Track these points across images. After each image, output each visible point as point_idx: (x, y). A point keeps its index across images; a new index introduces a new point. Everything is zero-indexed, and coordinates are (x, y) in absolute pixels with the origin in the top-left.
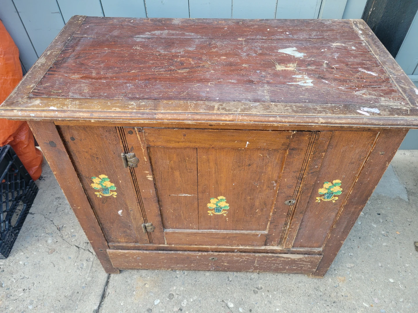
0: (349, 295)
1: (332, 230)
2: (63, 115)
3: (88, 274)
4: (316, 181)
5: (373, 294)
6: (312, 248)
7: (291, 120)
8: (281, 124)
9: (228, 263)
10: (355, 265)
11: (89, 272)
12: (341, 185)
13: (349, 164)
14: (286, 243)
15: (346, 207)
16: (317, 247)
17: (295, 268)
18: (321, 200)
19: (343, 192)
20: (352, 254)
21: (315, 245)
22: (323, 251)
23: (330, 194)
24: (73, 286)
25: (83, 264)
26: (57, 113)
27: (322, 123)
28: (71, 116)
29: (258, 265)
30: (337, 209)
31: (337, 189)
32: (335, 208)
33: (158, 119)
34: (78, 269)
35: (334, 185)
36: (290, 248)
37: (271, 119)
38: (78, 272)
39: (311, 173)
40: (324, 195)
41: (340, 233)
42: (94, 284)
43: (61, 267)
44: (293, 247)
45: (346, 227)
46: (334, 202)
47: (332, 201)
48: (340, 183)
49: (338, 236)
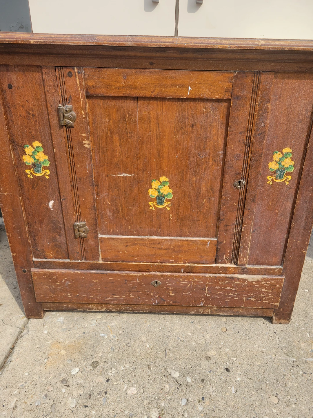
6: (271, 266)
7: (232, 41)
8: (222, 45)
9: (174, 291)
12: (292, 156)
13: (297, 122)
16: (276, 265)
17: (253, 299)
18: (272, 180)
19: (295, 168)
21: (273, 260)
22: (284, 270)
23: (281, 171)
27: (262, 44)
29: (209, 296)
31: (288, 163)
32: (289, 194)
35: (285, 156)
36: (245, 265)
39: (258, 135)
40: (275, 172)
41: (300, 236)
46: (287, 183)
47: (286, 182)
48: (291, 153)
49: (299, 242)
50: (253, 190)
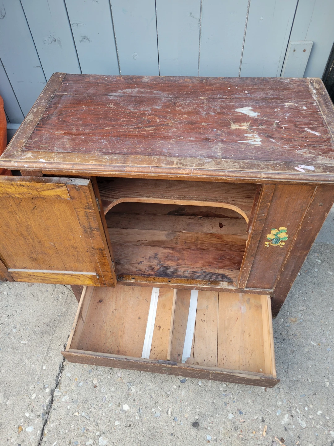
0: (299, 334)
1: (282, 273)
2: (50, 166)
3: (63, 305)
4: (264, 227)
5: (321, 334)
6: (264, 289)
7: (238, 174)
8: (229, 178)
10: (307, 308)
11: (64, 303)
13: (293, 213)
14: (240, 283)
15: (292, 251)
16: (268, 289)
18: (269, 245)
19: (288, 238)
20: (305, 298)
21: (266, 286)
22: (274, 292)
23: (277, 240)
24: (51, 314)
25: (59, 297)
26: (45, 164)
27: (264, 178)
28: (56, 167)
30: (285, 254)
32: (283, 252)
33: (127, 171)
34: (55, 300)
36: (243, 288)
37: (221, 173)
38: (55, 303)
39: (259, 220)
40: (272, 240)
41: (289, 276)
42: (69, 314)
43: (39, 298)
44: (246, 287)
45: (293, 270)
46: (281, 247)
49: (287, 279)
50: (253, 251)
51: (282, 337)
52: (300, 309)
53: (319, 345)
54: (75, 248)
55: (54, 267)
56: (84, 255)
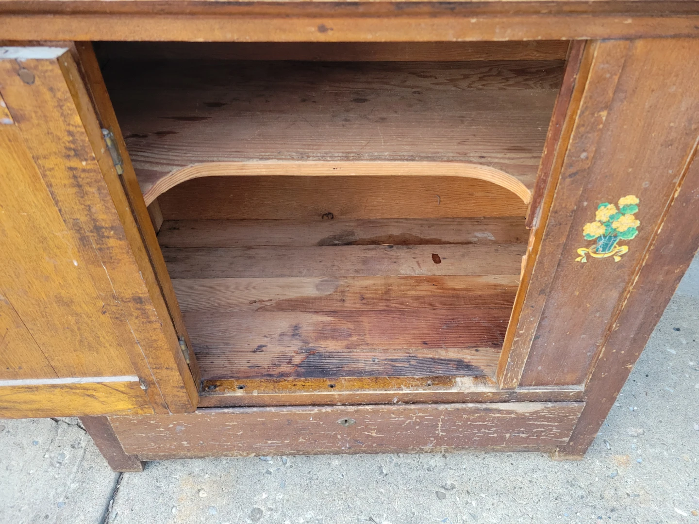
0: (642, 493)
1: (609, 336)
3: (72, 476)
4: (580, 201)
5: (692, 487)
6: (562, 387)
9: (379, 431)
10: (645, 430)
11: (74, 470)
12: (637, 210)
13: (662, 145)
14: (506, 375)
15: (646, 271)
16: (573, 384)
17: (523, 436)
18: (588, 256)
19: (639, 232)
20: (636, 408)
21: (569, 378)
22: (586, 391)
23: (611, 237)
24: (38, 502)
25: (63, 455)
29: (444, 434)
30: (624, 281)
31: (627, 224)
32: (619, 277)
34: (52, 464)
35: (621, 212)
36: (514, 388)
38: (52, 472)
39: (570, 176)
40: (594, 242)
41: (628, 343)
42: (85, 496)
43: (13, 463)
44: (521, 385)
45: (642, 325)
46: (617, 259)
47: (615, 257)
48: (636, 205)
49: (623, 352)
50: (545, 276)
51: (605, 503)
52: (630, 433)
53: (693, 514)
54: (66, 303)
55: (20, 368)
56: (96, 324)
